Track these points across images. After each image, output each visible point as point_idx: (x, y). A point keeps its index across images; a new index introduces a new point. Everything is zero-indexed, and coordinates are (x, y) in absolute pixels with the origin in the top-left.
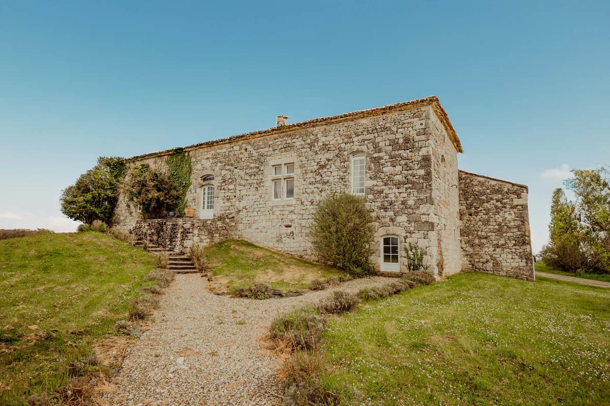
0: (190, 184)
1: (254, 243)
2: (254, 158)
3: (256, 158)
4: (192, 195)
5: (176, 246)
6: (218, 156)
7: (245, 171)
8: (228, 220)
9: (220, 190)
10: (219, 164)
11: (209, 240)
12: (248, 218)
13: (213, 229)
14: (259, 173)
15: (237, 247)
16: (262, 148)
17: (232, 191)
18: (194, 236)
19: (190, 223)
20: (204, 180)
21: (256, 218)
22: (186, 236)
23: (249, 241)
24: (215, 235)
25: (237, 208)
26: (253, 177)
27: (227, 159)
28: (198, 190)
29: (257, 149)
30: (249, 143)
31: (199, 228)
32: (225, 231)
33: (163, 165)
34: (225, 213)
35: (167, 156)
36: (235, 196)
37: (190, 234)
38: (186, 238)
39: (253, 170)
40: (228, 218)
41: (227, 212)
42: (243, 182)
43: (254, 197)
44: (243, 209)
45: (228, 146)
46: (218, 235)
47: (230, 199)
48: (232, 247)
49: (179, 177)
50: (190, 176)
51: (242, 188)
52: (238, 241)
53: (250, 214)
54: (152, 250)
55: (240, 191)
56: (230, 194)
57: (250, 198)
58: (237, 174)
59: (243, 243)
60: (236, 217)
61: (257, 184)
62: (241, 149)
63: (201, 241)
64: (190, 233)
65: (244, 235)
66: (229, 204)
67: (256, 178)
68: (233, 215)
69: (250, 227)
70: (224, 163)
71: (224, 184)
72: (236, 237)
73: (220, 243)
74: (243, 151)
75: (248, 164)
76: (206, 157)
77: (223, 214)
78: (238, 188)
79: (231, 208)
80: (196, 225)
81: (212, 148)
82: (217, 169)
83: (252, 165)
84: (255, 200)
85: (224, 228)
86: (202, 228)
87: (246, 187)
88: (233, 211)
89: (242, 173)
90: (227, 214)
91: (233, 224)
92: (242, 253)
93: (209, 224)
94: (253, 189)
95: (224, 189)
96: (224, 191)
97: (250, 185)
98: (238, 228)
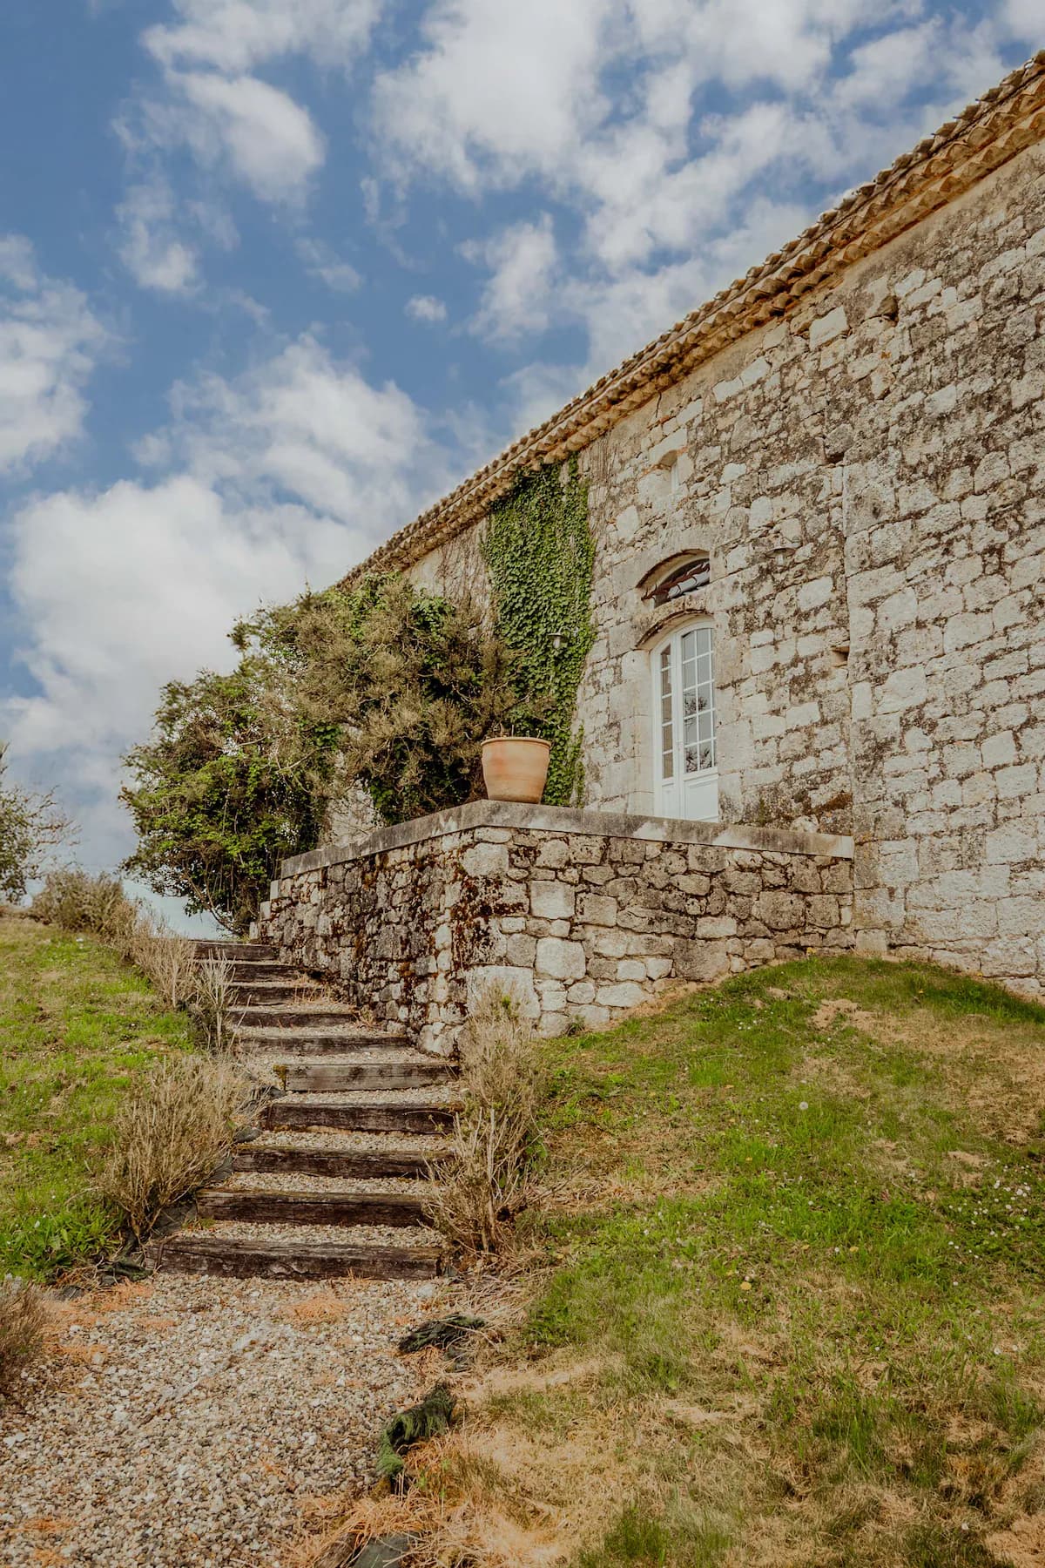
0: (591, 639)
1: (1010, 984)
2: (951, 345)
3: (970, 336)
4: (600, 702)
5: (433, 1008)
6: (722, 423)
7: (894, 454)
8: (805, 826)
9: (750, 628)
10: (732, 471)
11: (658, 967)
12: (948, 792)
13: (689, 884)
14: (1009, 429)
15: (863, 1020)
16: (1011, 244)
17: (823, 619)
18: (537, 936)
19: (504, 835)
20: (662, 596)
21: (1011, 783)
22: (482, 937)
23: (968, 966)
24: (705, 927)
25: (866, 733)
26: (957, 481)
27: (774, 425)
28: (633, 663)
29: (973, 271)
30: (912, 258)
31: (572, 874)
32: (782, 896)
33: (471, 572)
34: (789, 779)
35: (483, 523)
36: (844, 654)
37: (510, 923)
38: (480, 953)
39: (954, 431)
40: (808, 811)
41: (799, 768)
42: (892, 539)
43: (983, 624)
44: (906, 726)
45: (774, 334)
46: (727, 926)
47: (808, 678)
48: (821, 1018)
49: (535, 617)
50: (586, 594)
51: (889, 578)
52: (878, 967)
53: (960, 760)
54: (264, 1042)
55: (872, 605)
56: (808, 646)
57: (956, 633)
58: (847, 500)
59: (912, 986)
60: (858, 798)
61: (994, 518)
62: (855, 317)
63: (597, 972)
64: (502, 910)
65: (932, 927)
66: (808, 712)
67: (981, 481)
68: (839, 783)
69: (969, 861)
70: (758, 456)
71: (767, 587)
72: (873, 944)
73: (739, 989)
74: (875, 328)
75: (916, 399)
76: (656, 456)
77: (776, 791)
78: (860, 588)
79: (824, 735)
80: (551, 853)
81: (687, 385)
82: (722, 502)
83: (945, 400)
84: (986, 649)
85: (773, 877)
86: (596, 875)
87: (913, 570)
88: (839, 757)
89: (874, 479)
90: (798, 786)
91: (844, 847)
92: (903, 1065)
93: (653, 850)
94: (965, 569)
95: (771, 622)
96: (766, 635)
97: (944, 543)
98: (885, 876)
